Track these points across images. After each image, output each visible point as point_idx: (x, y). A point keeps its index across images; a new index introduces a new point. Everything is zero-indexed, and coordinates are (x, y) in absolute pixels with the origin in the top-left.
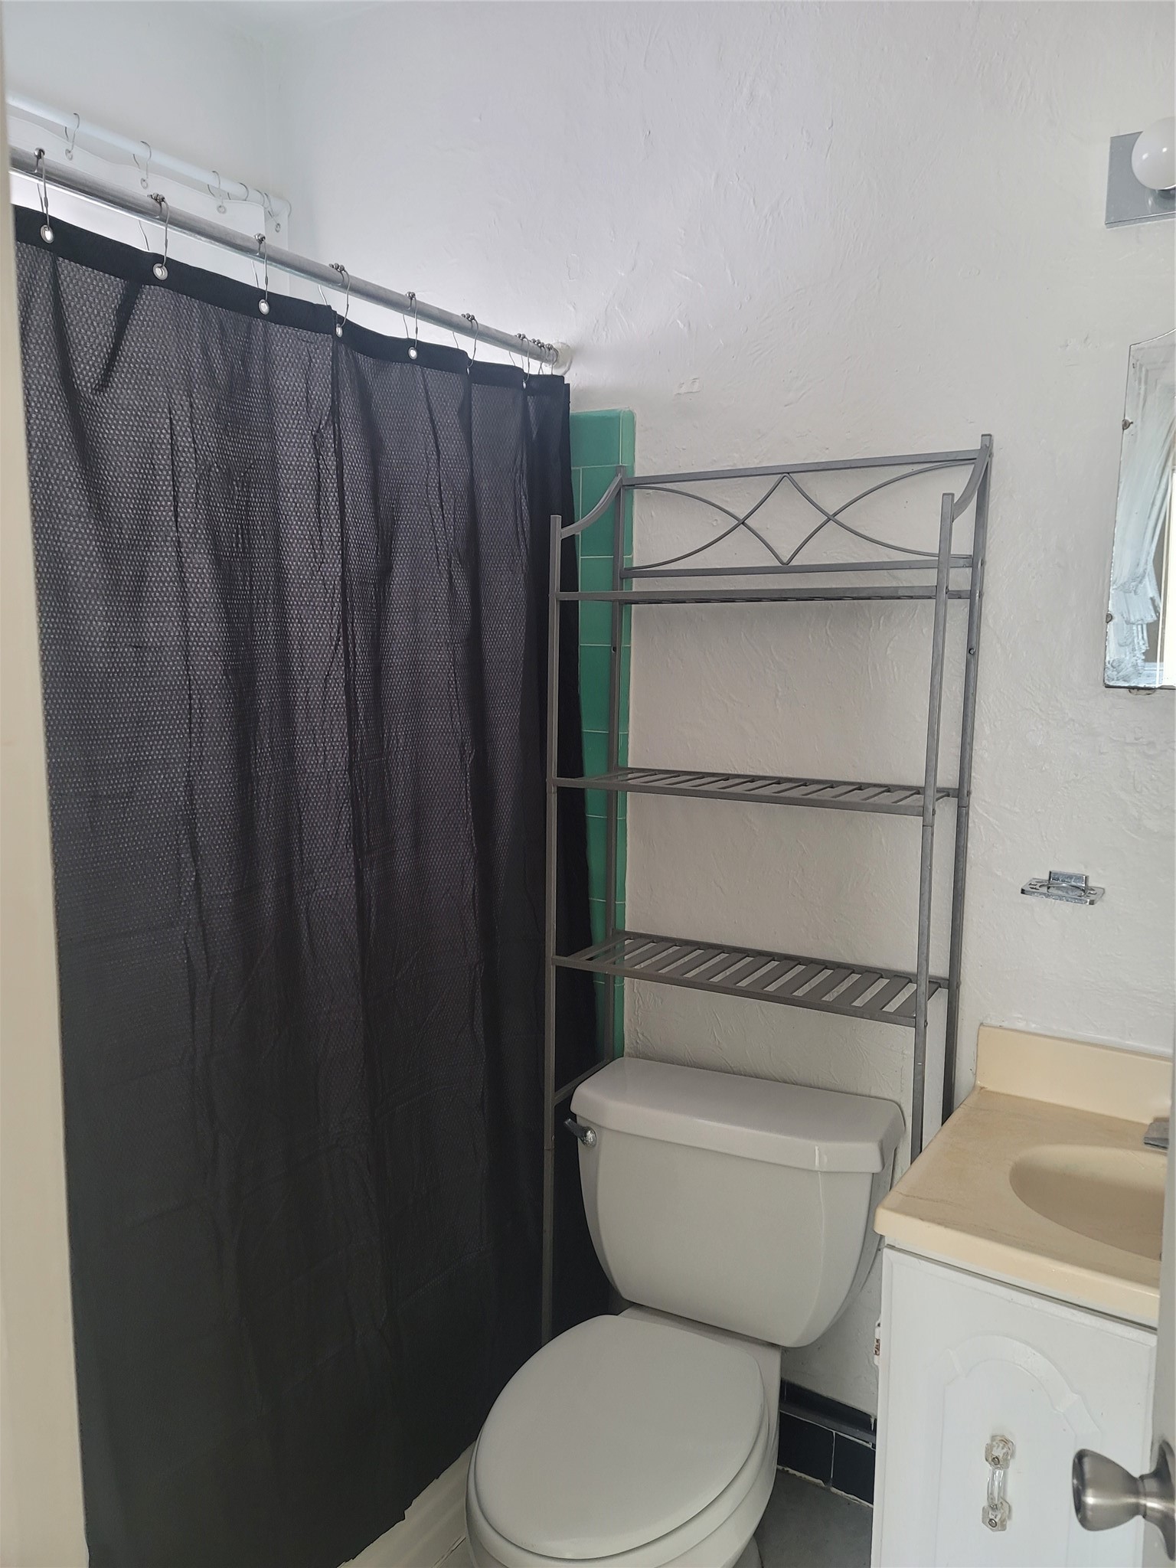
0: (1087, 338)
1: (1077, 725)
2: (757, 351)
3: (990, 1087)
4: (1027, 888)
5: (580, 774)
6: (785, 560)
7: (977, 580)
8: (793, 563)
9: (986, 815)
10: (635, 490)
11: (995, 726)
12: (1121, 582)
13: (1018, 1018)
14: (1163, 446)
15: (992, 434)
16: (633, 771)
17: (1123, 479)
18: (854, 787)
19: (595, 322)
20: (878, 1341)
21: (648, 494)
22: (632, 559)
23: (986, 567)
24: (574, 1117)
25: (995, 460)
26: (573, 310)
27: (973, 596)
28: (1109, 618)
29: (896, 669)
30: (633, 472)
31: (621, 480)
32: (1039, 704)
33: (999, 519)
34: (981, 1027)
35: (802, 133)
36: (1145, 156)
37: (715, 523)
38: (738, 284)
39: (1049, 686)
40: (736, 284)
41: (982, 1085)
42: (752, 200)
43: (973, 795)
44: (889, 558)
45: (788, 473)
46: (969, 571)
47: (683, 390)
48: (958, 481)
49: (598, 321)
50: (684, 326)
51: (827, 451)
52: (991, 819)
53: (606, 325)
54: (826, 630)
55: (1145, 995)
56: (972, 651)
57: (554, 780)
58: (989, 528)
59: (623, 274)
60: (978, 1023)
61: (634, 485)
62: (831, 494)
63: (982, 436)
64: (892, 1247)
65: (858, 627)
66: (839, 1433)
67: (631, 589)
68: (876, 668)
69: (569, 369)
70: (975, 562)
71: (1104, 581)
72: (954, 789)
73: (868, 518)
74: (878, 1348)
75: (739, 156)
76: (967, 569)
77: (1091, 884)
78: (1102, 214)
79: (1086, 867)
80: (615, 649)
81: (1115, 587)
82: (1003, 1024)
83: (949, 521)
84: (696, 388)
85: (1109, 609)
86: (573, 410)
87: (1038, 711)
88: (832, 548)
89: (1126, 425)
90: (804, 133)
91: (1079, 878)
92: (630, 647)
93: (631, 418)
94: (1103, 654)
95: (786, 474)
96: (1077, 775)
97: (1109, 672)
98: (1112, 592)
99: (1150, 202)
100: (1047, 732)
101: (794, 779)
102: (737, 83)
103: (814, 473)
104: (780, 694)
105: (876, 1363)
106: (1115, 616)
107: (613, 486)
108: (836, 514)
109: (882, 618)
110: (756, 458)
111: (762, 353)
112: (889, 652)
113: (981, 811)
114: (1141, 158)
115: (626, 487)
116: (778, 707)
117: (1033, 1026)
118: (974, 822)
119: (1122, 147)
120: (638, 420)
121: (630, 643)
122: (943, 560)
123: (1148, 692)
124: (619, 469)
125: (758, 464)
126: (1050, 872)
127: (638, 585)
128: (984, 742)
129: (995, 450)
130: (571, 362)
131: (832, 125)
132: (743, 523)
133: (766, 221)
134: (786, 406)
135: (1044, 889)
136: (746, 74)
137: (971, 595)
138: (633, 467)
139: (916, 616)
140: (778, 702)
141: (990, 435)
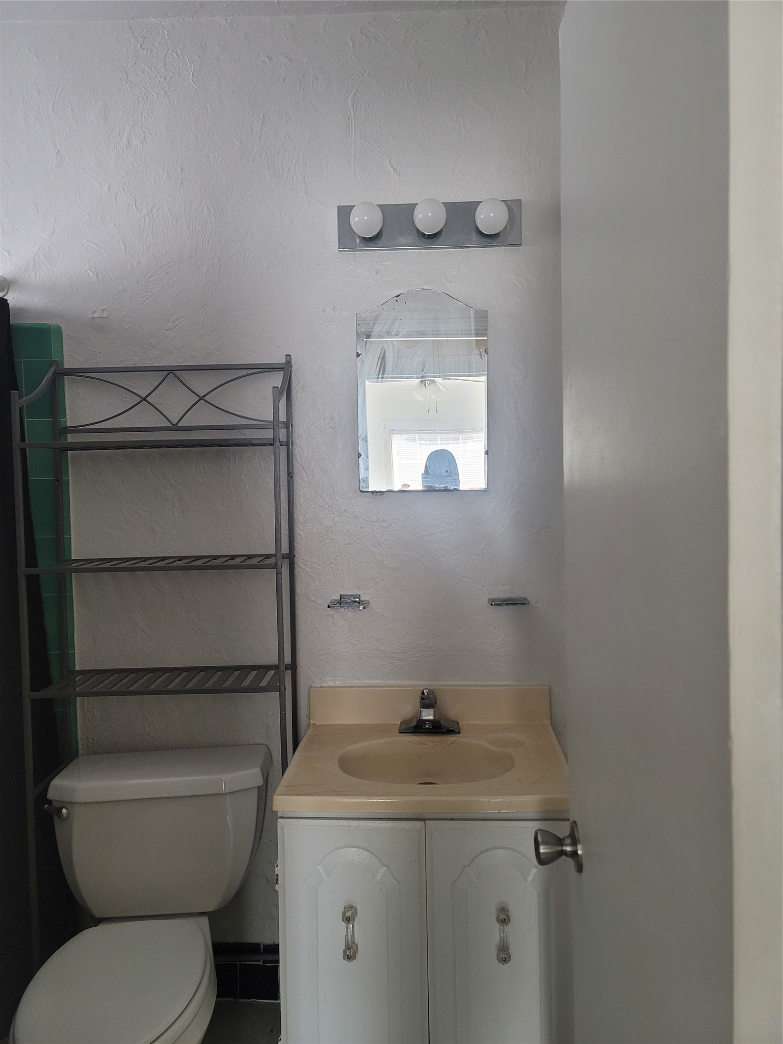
0: (334, 308)
1: (348, 513)
2: (146, 296)
3: (318, 723)
4: (331, 605)
5: (36, 566)
6: (174, 423)
7: (289, 435)
8: (179, 425)
9: (304, 567)
10: (65, 376)
11: (305, 517)
12: (363, 436)
13: (330, 680)
14: (377, 367)
15: (290, 354)
16: (76, 561)
17: (359, 383)
18: (228, 558)
19: (26, 264)
20: (277, 875)
21: (74, 379)
22: (66, 421)
23: (293, 428)
24: (50, 802)
25: (293, 369)
26: (7, 255)
27: (288, 444)
28: (359, 455)
29: (247, 487)
30: (63, 365)
31: (55, 369)
32: (327, 503)
33: (298, 402)
34: (311, 689)
35: (164, 171)
36: (357, 219)
37: (124, 400)
38: (129, 254)
39: (332, 493)
40: (128, 254)
41: (314, 722)
42: (134, 205)
43: (297, 556)
44: (238, 423)
45: (172, 371)
46: (286, 429)
47: (95, 315)
48: (277, 379)
49: (28, 265)
50: (94, 275)
51: (195, 359)
52: (307, 569)
53: (34, 267)
54: (203, 465)
55: (392, 655)
56: (290, 475)
57: (23, 570)
58: (293, 406)
59: (45, 237)
60: (308, 687)
61: (65, 373)
62: (201, 385)
63: (286, 355)
64: (282, 818)
65: (222, 462)
66: (242, 963)
67: (67, 440)
68: (236, 488)
69: (7, 294)
70: (288, 425)
71: (355, 436)
72: (286, 554)
73: (223, 399)
74: (277, 880)
75: (123, 177)
76: (283, 429)
77: (362, 599)
78: (336, 244)
79: (358, 590)
80: (58, 481)
81: (361, 439)
82: (323, 685)
83: (277, 402)
84: (105, 315)
85: (359, 451)
86: (13, 321)
87: (327, 507)
88: (202, 417)
89: (358, 355)
90: (165, 171)
91: (355, 596)
92: (69, 479)
93: (59, 330)
94: (358, 473)
95: (171, 372)
96: (350, 540)
97: (362, 484)
98: (359, 441)
99: (358, 241)
100: (333, 518)
101: (189, 556)
102: (119, 133)
103: (188, 371)
104: (176, 505)
105: (277, 889)
106: (362, 454)
107: (50, 374)
108: (204, 396)
109: (237, 457)
110: (150, 360)
111: (148, 298)
112: (243, 477)
113: (301, 565)
114: (355, 219)
115: (59, 374)
116: (176, 513)
117: (339, 683)
118: (298, 572)
119: (344, 213)
120: (64, 330)
121: (68, 477)
122: (275, 424)
123: (381, 493)
124: (53, 363)
125: (150, 364)
126: (341, 595)
127: (71, 438)
128: (300, 526)
129: (293, 364)
130: (8, 289)
131: (182, 171)
132: (145, 400)
133: (145, 218)
134: (167, 330)
135: (339, 605)
136: (124, 129)
137: (287, 444)
138: (63, 362)
139: (256, 456)
140: (175, 510)
141: (290, 355)
